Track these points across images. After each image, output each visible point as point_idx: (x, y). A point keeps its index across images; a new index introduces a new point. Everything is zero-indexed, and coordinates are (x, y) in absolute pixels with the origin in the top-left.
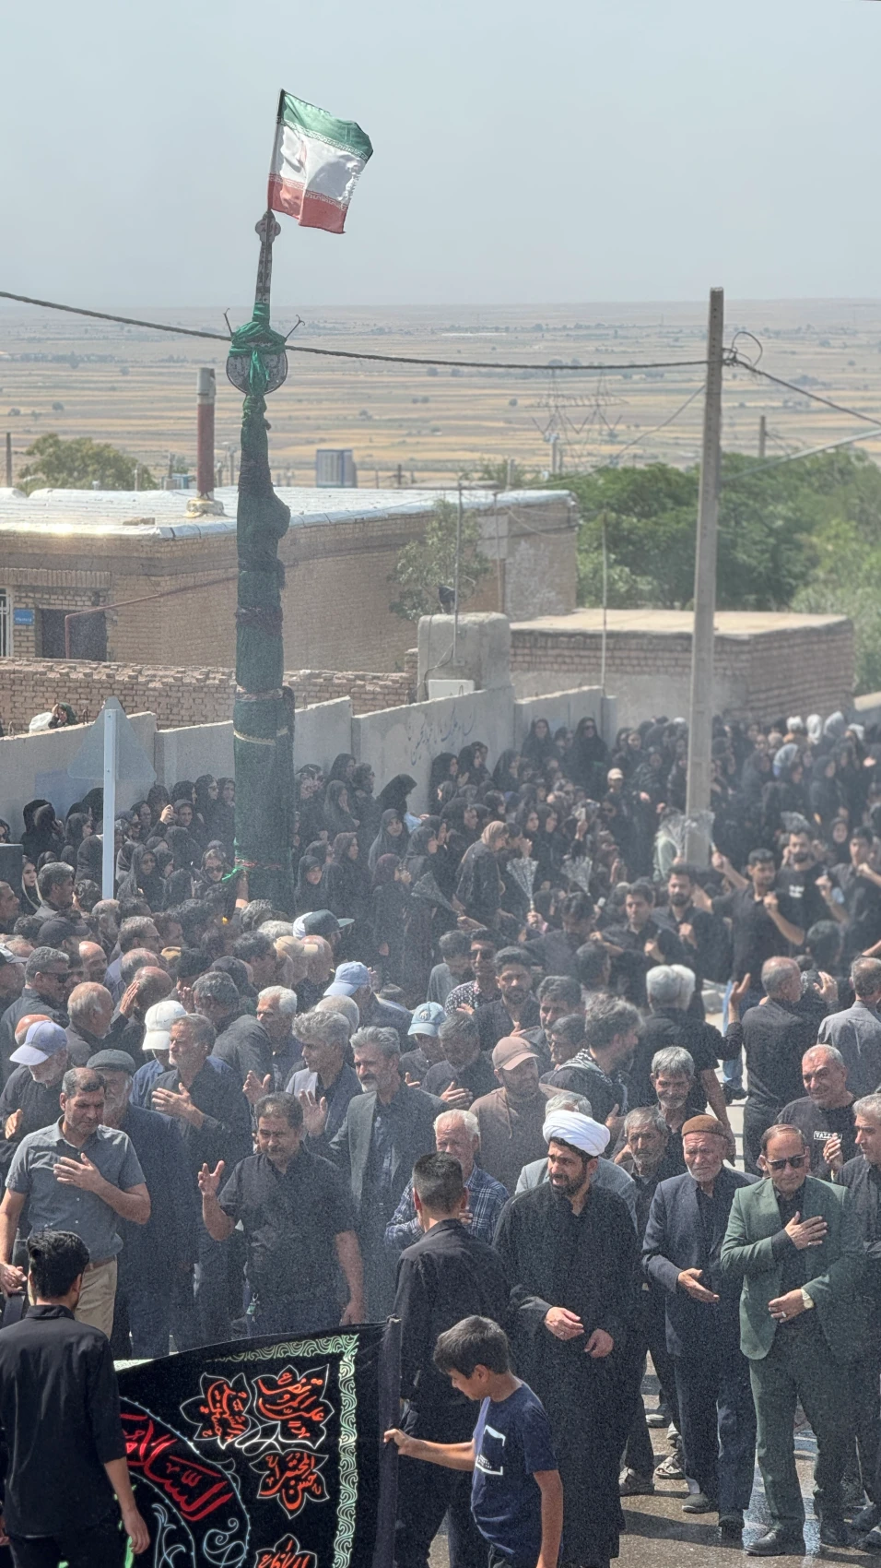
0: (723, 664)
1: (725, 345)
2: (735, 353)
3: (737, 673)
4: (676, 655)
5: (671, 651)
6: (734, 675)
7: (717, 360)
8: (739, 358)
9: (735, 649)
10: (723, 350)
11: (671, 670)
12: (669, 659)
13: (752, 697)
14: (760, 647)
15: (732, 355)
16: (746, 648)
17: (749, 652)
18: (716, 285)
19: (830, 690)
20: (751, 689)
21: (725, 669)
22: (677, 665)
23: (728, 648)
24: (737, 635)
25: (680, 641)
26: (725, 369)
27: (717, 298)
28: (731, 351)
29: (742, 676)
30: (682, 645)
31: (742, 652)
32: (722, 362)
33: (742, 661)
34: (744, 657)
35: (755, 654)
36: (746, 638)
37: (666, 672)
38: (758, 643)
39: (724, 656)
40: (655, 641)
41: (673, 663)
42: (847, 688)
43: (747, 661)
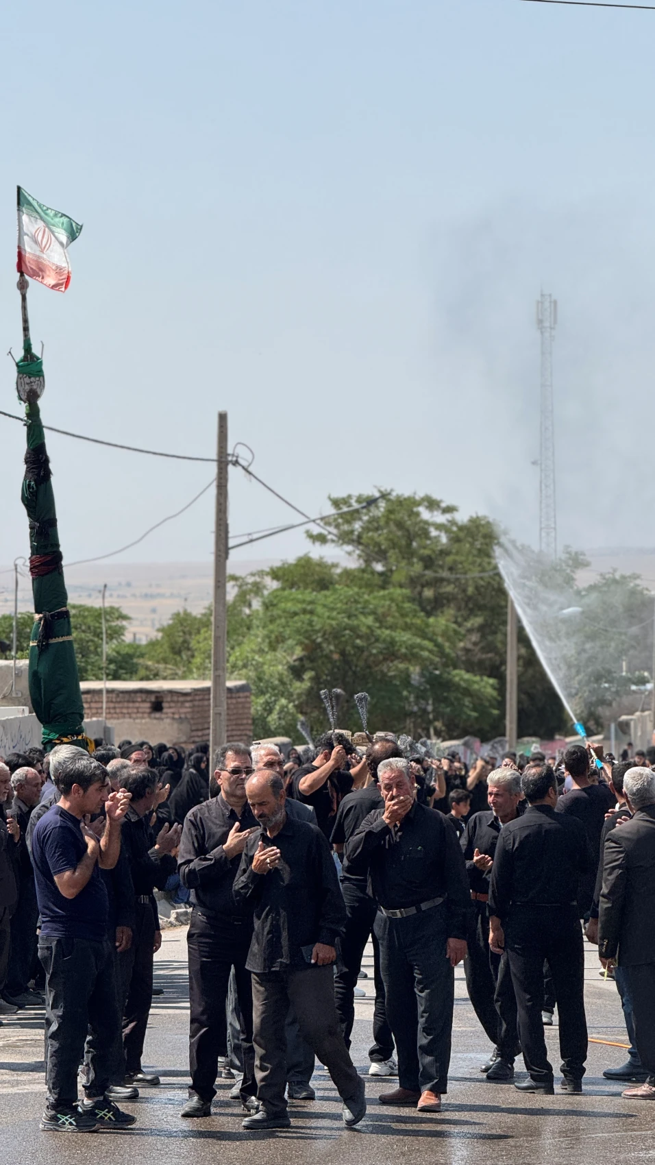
0: (172, 710)
1: (230, 451)
2: (237, 457)
3: (183, 716)
4: (137, 705)
5: (133, 702)
6: (180, 718)
7: (223, 461)
8: (240, 461)
9: (181, 699)
10: (229, 455)
11: (134, 716)
12: (133, 708)
13: (195, 733)
14: (197, 698)
15: (234, 459)
16: (189, 698)
17: (191, 701)
18: (222, 409)
19: (239, 733)
20: (194, 728)
21: (173, 713)
22: (138, 712)
23: (175, 698)
24: (182, 689)
25: (139, 695)
26: (230, 468)
27: (223, 418)
28: (233, 455)
29: (186, 718)
30: (141, 697)
31: (187, 701)
32: (227, 464)
33: (186, 707)
34: (187, 705)
35: (196, 703)
36: (189, 691)
37: (130, 717)
38: (196, 695)
39: (172, 705)
40: (121, 695)
41: (135, 710)
42: (248, 733)
43: (190, 707)
